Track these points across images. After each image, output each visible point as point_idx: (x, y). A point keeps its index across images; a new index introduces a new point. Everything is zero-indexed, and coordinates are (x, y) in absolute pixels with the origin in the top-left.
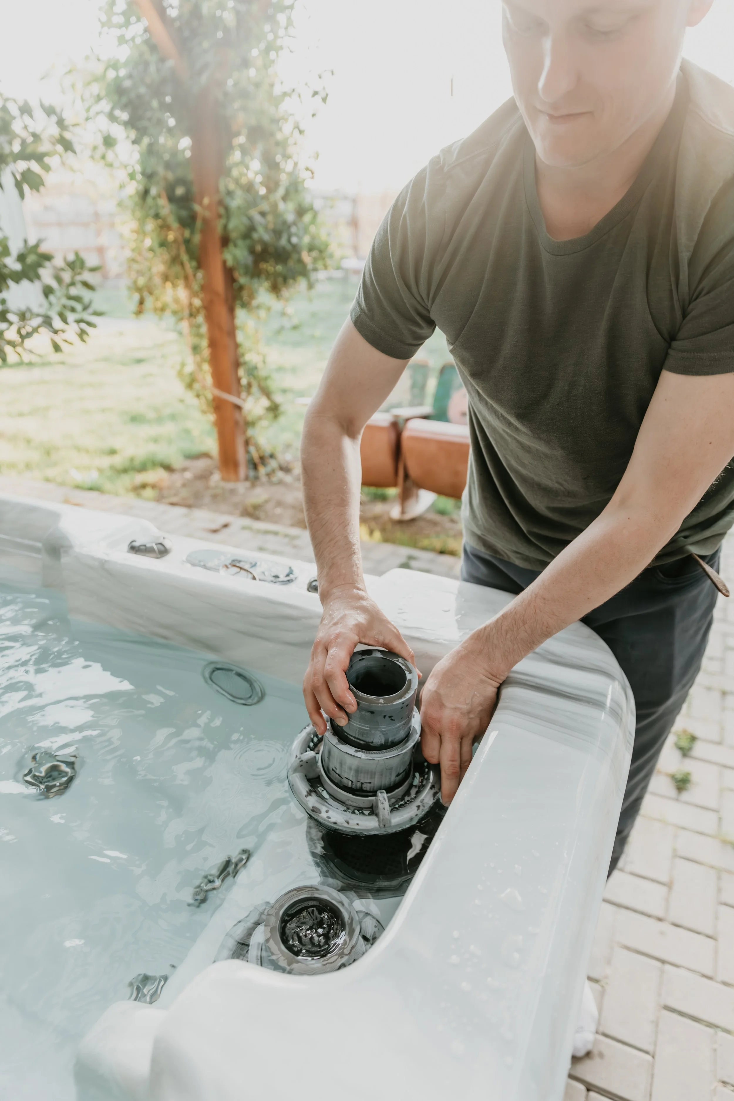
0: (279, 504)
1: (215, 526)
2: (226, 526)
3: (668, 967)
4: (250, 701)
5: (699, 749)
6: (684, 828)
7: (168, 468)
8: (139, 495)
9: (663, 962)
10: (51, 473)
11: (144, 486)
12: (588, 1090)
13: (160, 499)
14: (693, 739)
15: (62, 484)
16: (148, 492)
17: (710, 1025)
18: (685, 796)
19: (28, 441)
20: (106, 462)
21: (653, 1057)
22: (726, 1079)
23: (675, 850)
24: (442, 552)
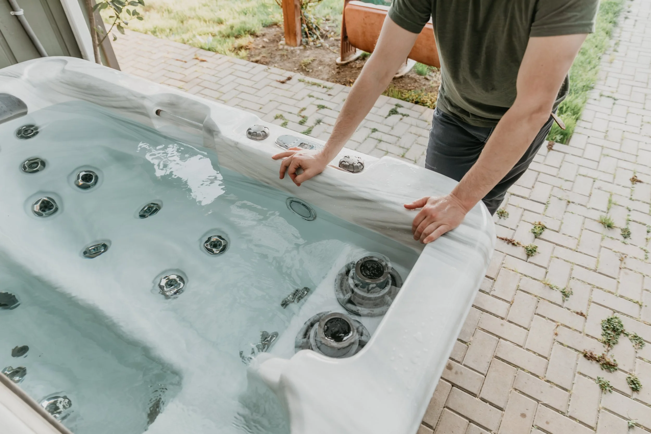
0: (321, 63)
1: (283, 79)
2: (289, 79)
3: (501, 340)
4: (310, 219)
5: (546, 234)
6: (525, 276)
7: (253, 34)
8: (237, 54)
9: (500, 337)
10: (186, 37)
11: (241, 48)
12: (453, 386)
13: (249, 58)
14: (543, 228)
15: (193, 45)
16: (243, 53)
17: (515, 366)
18: (530, 259)
19: (169, 12)
20: (216, 29)
21: (485, 377)
22: (517, 388)
23: (518, 287)
24: (417, 103)
